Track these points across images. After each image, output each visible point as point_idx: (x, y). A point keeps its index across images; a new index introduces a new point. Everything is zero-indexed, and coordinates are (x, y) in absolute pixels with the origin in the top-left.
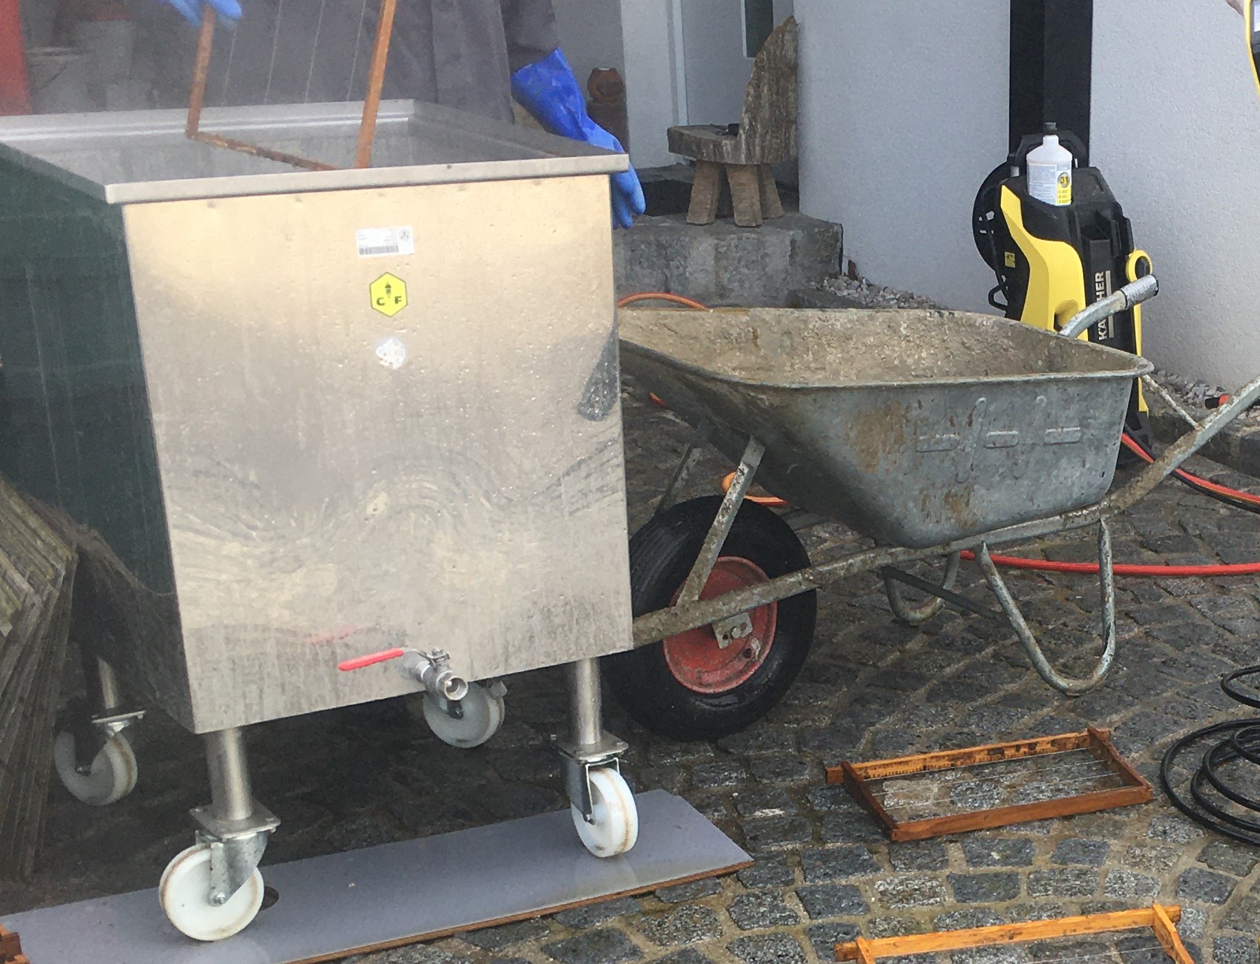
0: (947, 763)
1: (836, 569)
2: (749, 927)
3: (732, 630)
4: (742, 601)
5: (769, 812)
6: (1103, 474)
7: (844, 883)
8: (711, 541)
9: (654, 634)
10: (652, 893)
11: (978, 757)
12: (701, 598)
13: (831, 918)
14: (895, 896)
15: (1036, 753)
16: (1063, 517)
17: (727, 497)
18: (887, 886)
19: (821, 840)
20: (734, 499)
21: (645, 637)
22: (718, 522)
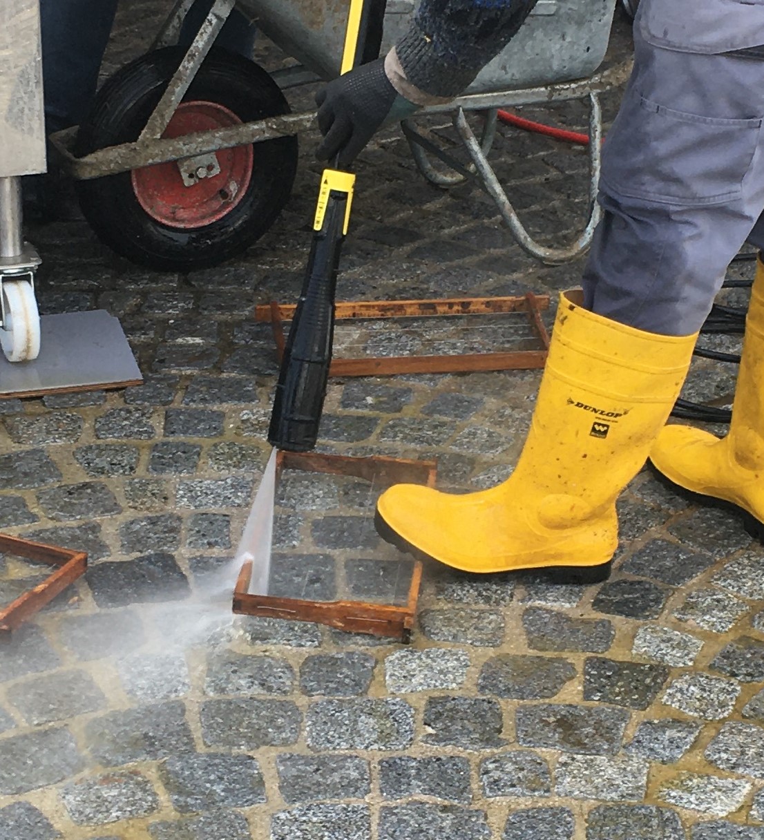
0: (377, 312)
1: (301, 120)
2: (103, 436)
3: (198, 169)
4: (203, 142)
5: (190, 340)
6: (588, 49)
7: (215, 408)
8: (176, 85)
9: (112, 166)
10: (40, 398)
11: (409, 310)
12: (162, 137)
13: (182, 438)
14: (253, 425)
15: (469, 312)
16: (549, 89)
17: (194, 44)
18: (251, 416)
19: (219, 368)
20: (200, 46)
21: (104, 168)
22: (184, 67)
